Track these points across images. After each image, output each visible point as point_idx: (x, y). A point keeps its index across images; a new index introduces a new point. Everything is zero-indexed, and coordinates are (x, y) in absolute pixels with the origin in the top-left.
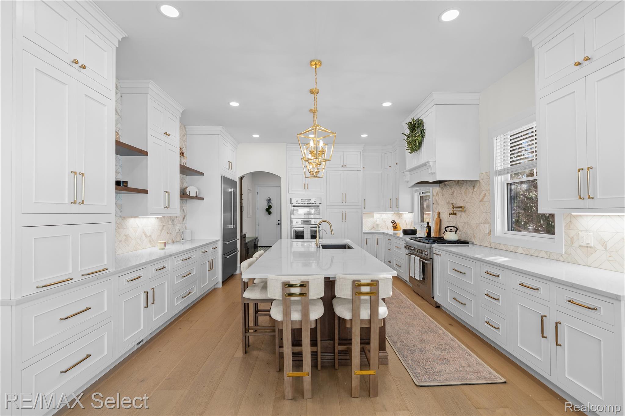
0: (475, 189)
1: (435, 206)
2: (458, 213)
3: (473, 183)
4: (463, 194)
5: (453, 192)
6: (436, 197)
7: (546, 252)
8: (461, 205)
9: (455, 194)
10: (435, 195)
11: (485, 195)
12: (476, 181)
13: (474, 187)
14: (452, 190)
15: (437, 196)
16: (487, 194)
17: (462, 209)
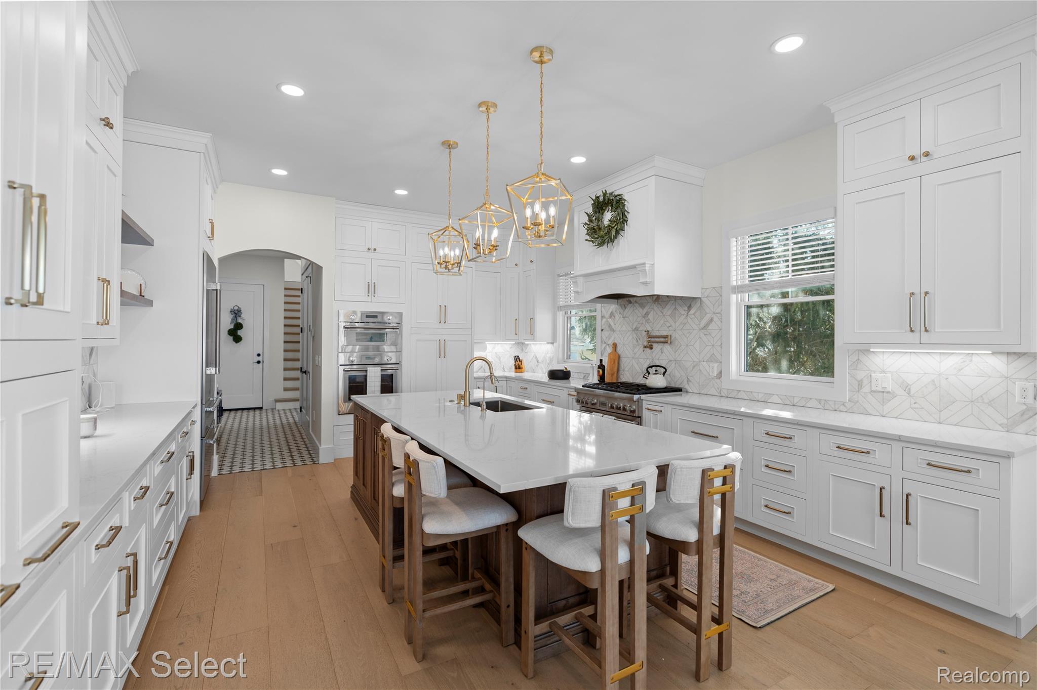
0: (692, 311)
1: (606, 333)
2: (655, 345)
3: (688, 302)
4: (668, 318)
5: (647, 314)
6: (610, 320)
7: (819, 401)
8: (665, 334)
9: (650, 316)
10: (607, 315)
11: (711, 320)
12: (694, 298)
13: (690, 307)
14: (645, 311)
15: (610, 317)
16: (715, 319)
17: (665, 340)
